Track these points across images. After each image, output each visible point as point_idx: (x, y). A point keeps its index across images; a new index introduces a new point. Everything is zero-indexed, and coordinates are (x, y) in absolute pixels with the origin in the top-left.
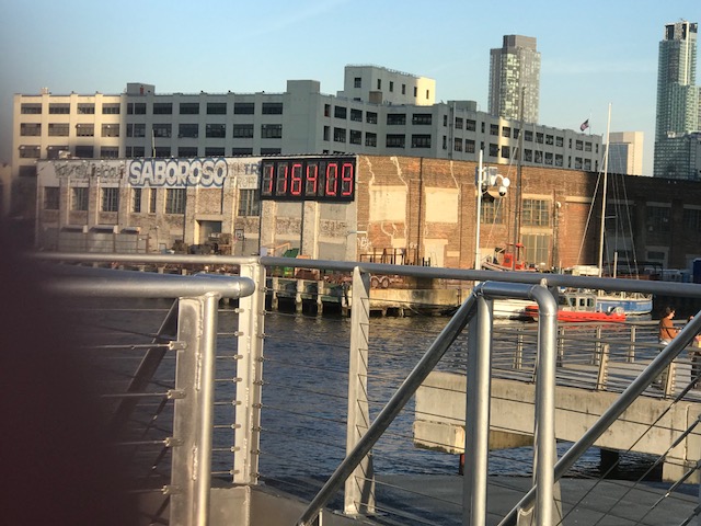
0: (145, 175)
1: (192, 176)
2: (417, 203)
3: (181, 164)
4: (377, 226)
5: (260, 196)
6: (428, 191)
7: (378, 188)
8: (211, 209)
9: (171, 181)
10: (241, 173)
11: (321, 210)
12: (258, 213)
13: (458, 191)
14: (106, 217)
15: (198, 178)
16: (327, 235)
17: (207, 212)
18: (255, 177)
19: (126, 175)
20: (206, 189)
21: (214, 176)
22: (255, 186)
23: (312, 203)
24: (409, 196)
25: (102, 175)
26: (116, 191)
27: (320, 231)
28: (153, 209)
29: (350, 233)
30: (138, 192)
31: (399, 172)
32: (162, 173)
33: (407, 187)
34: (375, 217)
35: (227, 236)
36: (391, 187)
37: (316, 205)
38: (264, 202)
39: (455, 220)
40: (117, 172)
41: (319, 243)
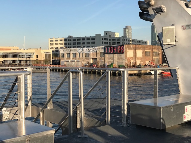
0: (81, 51)
1: (90, 50)
2: (135, 53)
3: (88, 48)
4: (128, 58)
5: (104, 53)
6: (137, 51)
7: (128, 51)
8: (94, 56)
9: (86, 51)
10: (100, 49)
11: (117, 55)
12: (104, 56)
13: (142, 50)
14: (74, 59)
15: (91, 51)
16: (118, 60)
17: (94, 57)
18: (103, 50)
19: (77, 51)
20: (93, 53)
21: (95, 50)
22: (103, 52)
23: (115, 54)
24: (134, 52)
25: (72, 51)
26: (75, 54)
27: (117, 59)
28: (83, 57)
29: (123, 59)
30: (80, 54)
31: (132, 48)
32: (84, 50)
33: (133, 50)
34: (128, 56)
35: (98, 61)
36: (131, 50)
37: (116, 55)
38: (105, 54)
39: (142, 56)
40: (75, 50)
41: (117, 62)
